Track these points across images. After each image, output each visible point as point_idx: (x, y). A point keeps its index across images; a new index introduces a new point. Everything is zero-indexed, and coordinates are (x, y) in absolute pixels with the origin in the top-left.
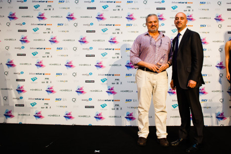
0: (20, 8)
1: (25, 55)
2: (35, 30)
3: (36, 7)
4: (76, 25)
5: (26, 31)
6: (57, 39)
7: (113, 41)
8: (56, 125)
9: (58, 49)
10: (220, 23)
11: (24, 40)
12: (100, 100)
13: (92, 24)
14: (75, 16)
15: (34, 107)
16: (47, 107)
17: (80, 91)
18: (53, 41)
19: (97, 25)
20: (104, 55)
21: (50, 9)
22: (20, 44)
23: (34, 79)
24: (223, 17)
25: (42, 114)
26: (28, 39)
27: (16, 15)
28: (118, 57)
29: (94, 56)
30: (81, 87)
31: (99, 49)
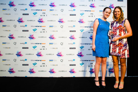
4: (15, 10)
7: (41, 21)
8: (5, 77)
9: (3, 26)
12: (32, 60)
13: (26, 9)
14: (14, 3)
19: (30, 10)
20: (34, 30)
28: (44, 32)
29: (28, 31)
30: (20, 51)
31: (31, 26)
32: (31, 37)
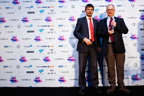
4: (20, 8)
7: (48, 20)
9: (5, 27)
10: (133, 3)
12: (39, 67)
13: (32, 7)
14: (19, 1)
17: (23, 60)
18: (2, 21)
19: (36, 8)
20: (41, 31)
28: (52, 32)
29: (33, 32)
30: (24, 56)
31: (38, 26)
32: (37, 39)
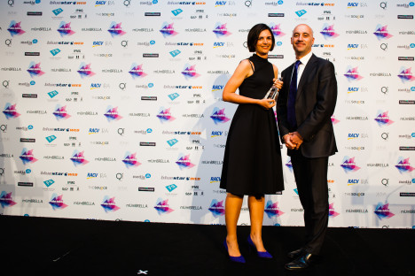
0: (29, 14)
1: (35, 96)
2: (54, 53)
3: (57, 12)
4: (125, 44)
5: (37, 54)
6: (92, 69)
7: (189, 73)
8: (88, 220)
9: (92, 85)
10: (384, 40)
11: (35, 71)
12: (166, 178)
13: (153, 42)
14: (123, 28)
15: (50, 187)
16: (72, 189)
17: (130, 161)
18: (85, 72)
19: (162, 45)
20: (173, 97)
21: (80, 16)
22: (28, 78)
23: (50, 139)
24: (389, 31)
25: (64, 201)
26: (42, 68)
27: (22, 27)
28: (198, 102)
29: (155, 99)
30: (133, 153)
31: (165, 87)
32: (164, 116)
